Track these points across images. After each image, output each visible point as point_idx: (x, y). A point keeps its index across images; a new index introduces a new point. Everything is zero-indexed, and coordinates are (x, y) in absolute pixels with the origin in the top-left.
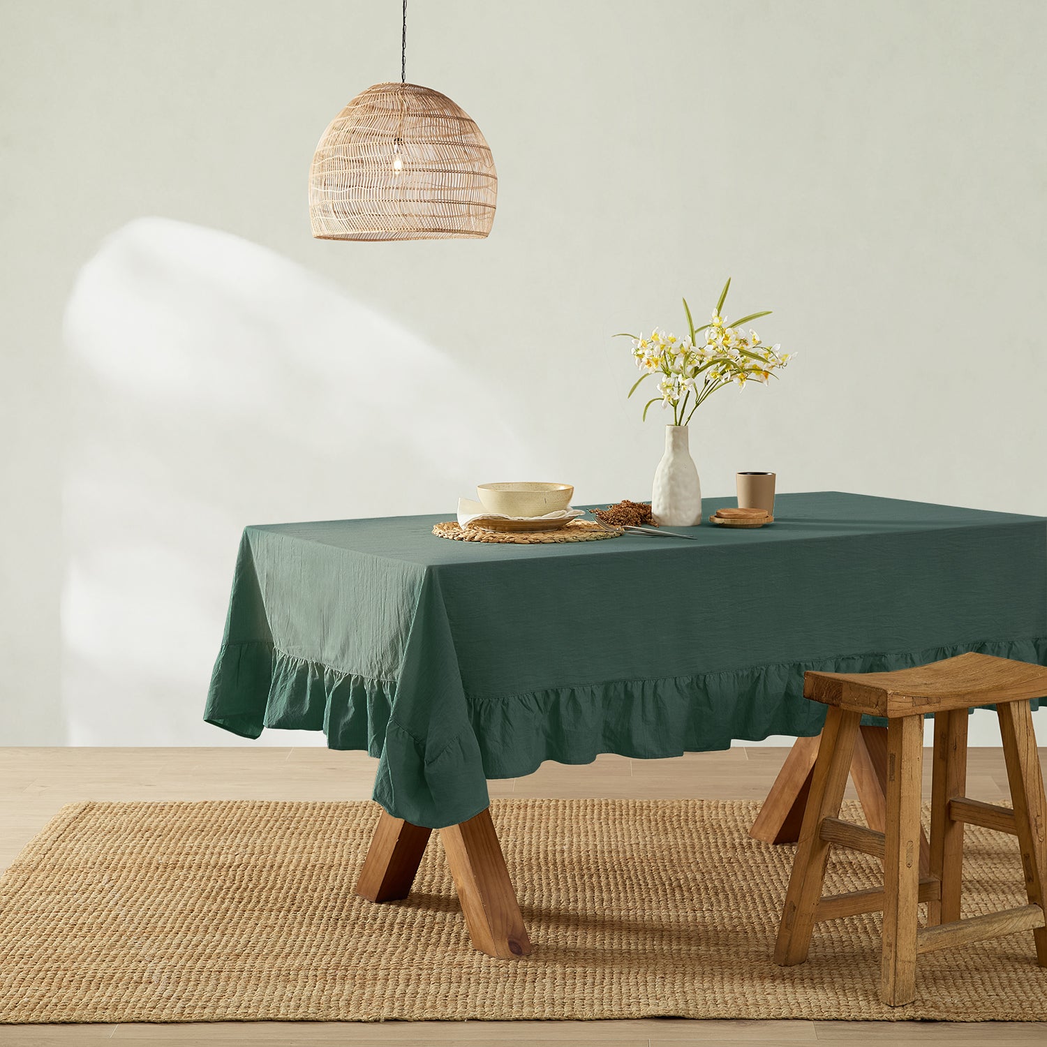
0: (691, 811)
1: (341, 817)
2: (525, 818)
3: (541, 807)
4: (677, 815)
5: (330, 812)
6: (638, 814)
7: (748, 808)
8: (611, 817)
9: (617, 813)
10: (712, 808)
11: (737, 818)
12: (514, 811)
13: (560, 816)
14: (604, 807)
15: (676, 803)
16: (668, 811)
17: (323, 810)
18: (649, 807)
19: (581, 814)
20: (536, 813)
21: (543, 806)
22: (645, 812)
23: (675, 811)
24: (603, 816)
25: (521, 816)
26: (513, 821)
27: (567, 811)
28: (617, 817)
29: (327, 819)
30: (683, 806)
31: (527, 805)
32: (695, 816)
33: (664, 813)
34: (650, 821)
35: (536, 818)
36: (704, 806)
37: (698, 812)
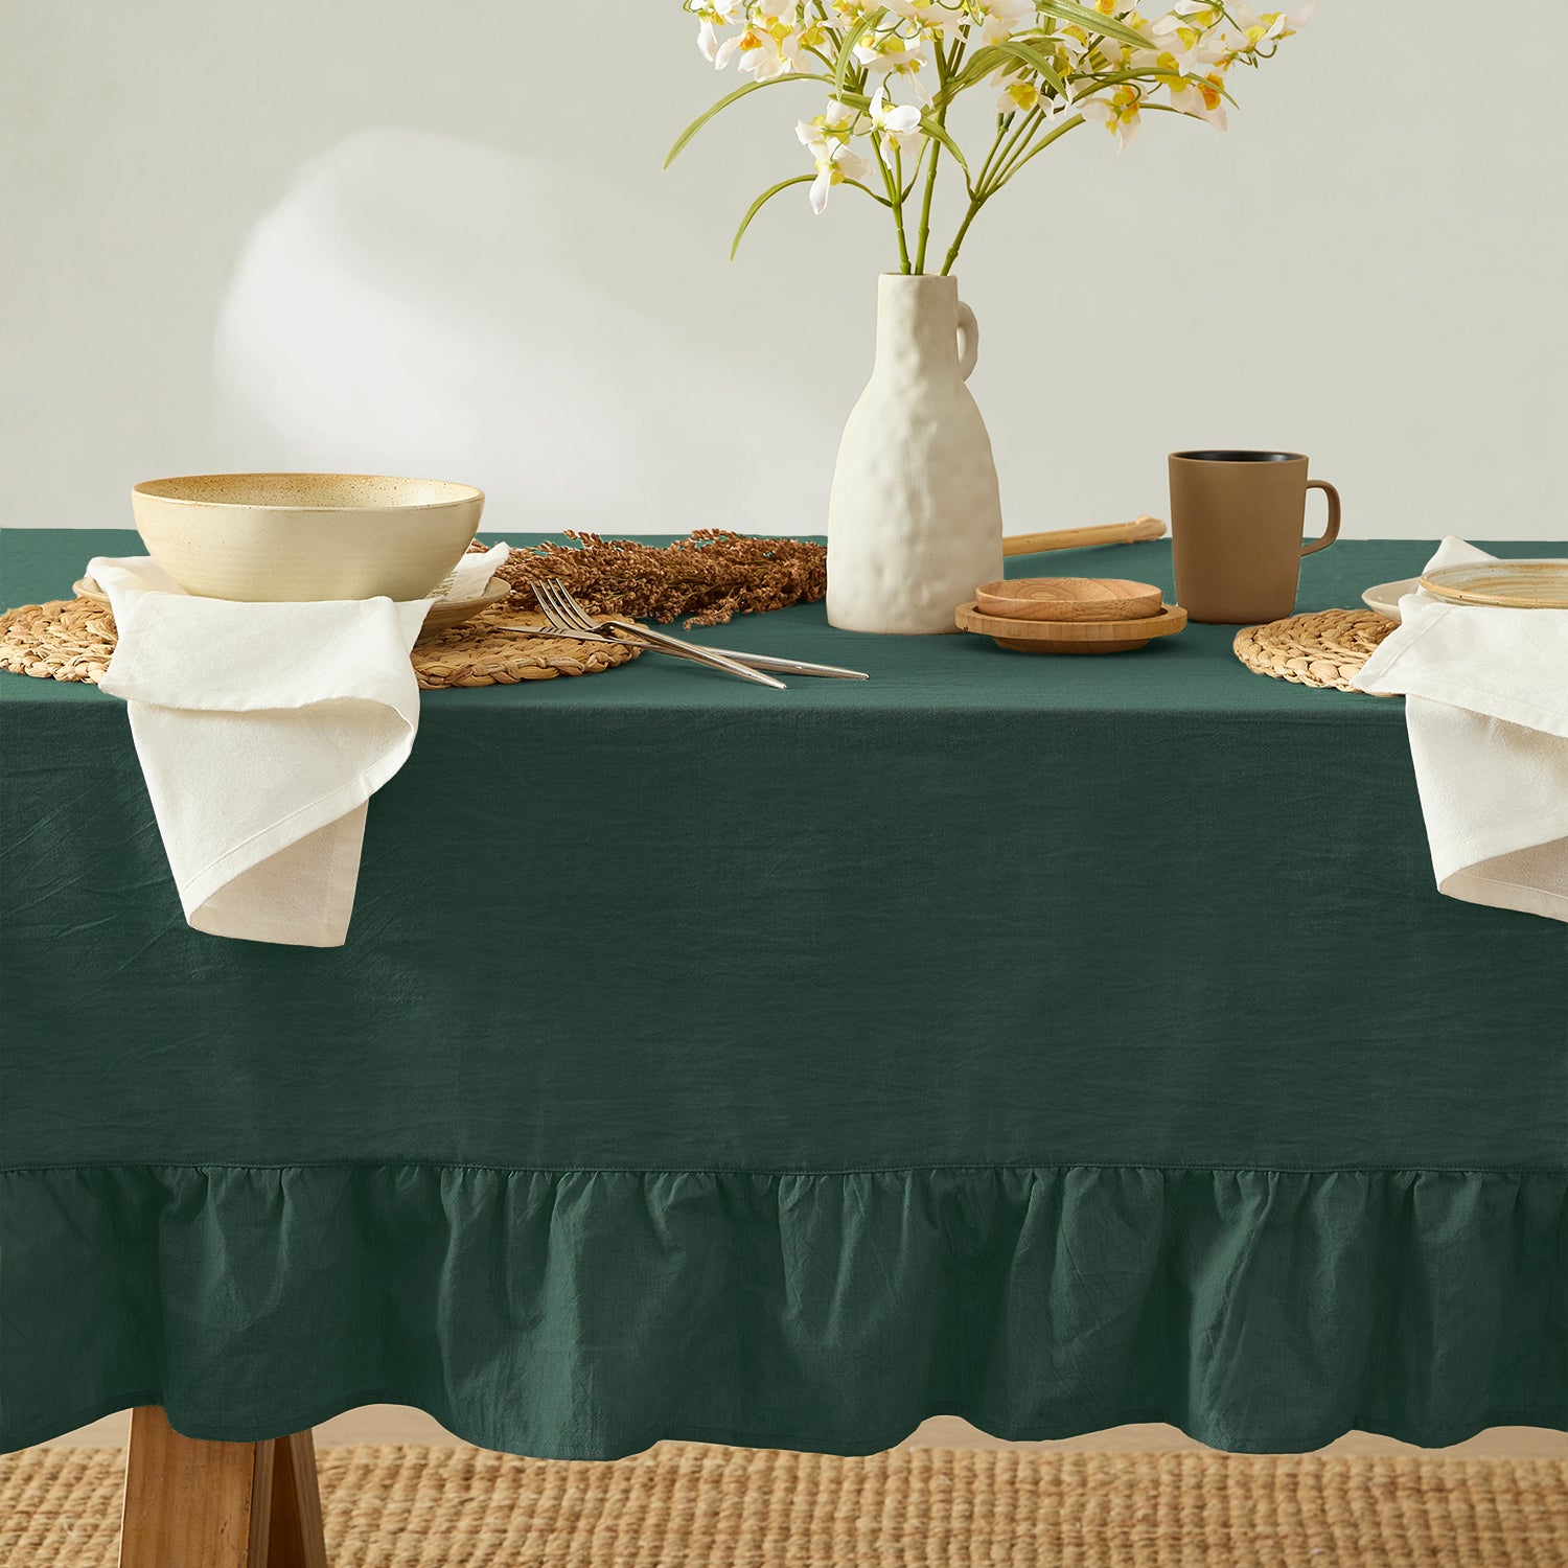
0: (1188, 1501)
1: (79, 1516)
2: (660, 1531)
3: (717, 1481)
4: (1145, 1518)
5: (56, 1491)
6: (1022, 1513)
7: (1368, 1489)
8: (936, 1527)
9: (958, 1508)
10: (1258, 1492)
11: (1337, 1531)
12: (633, 1495)
13: (775, 1520)
14: (916, 1484)
15: (1143, 1470)
16: (1117, 1501)
17: (34, 1484)
18: (1057, 1482)
19: (843, 1510)
20: (701, 1507)
21: (726, 1480)
22: (1046, 1504)
23: (1139, 1500)
24: (912, 1523)
25: (651, 1520)
26: (623, 1539)
27: (800, 1500)
28: (956, 1524)
29: (38, 1520)
30: (1165, 1478)
31: (674, 1471)
32: (1200, 1523)
33: (1105, 1507)
34: (1058, 1543)
35: (699, 1523)
36: (1231, 1482)
37: (1212, 1510)
